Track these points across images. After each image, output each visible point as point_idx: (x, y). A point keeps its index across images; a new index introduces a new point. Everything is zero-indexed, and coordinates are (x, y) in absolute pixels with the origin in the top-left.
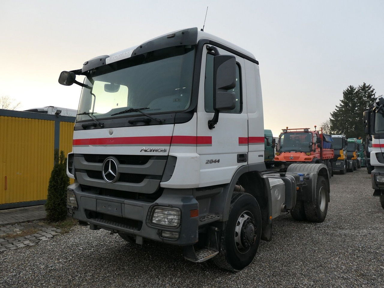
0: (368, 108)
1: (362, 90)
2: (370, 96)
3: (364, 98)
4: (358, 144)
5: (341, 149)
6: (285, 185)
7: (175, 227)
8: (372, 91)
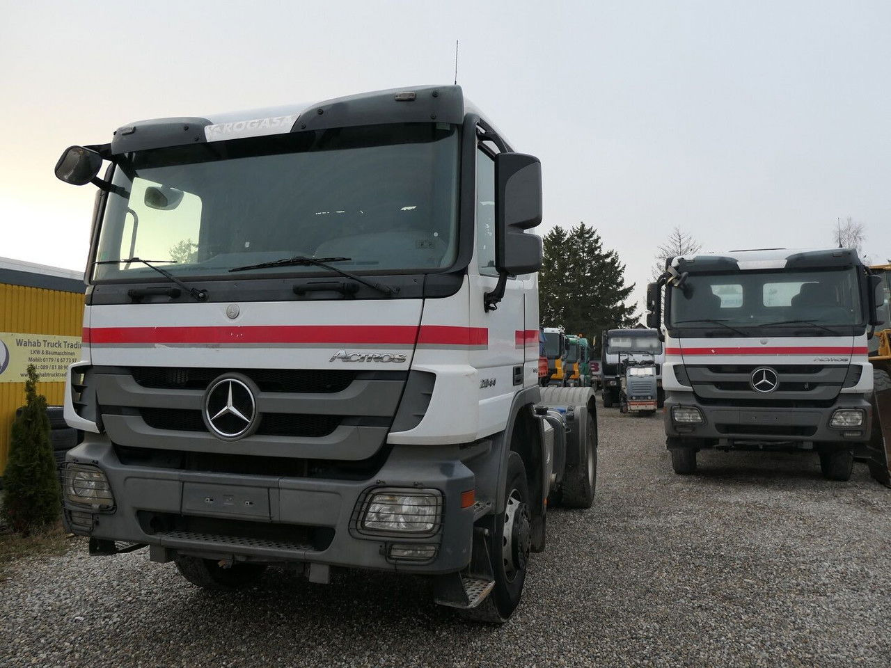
0: (589, 274)
1: (578, 236)
2: (591, 251)
3: (581, 254)
4: (582, 348)
5: (558, 358)
6: (555, 431)
7: (428, 532)
8: (596, 241)
